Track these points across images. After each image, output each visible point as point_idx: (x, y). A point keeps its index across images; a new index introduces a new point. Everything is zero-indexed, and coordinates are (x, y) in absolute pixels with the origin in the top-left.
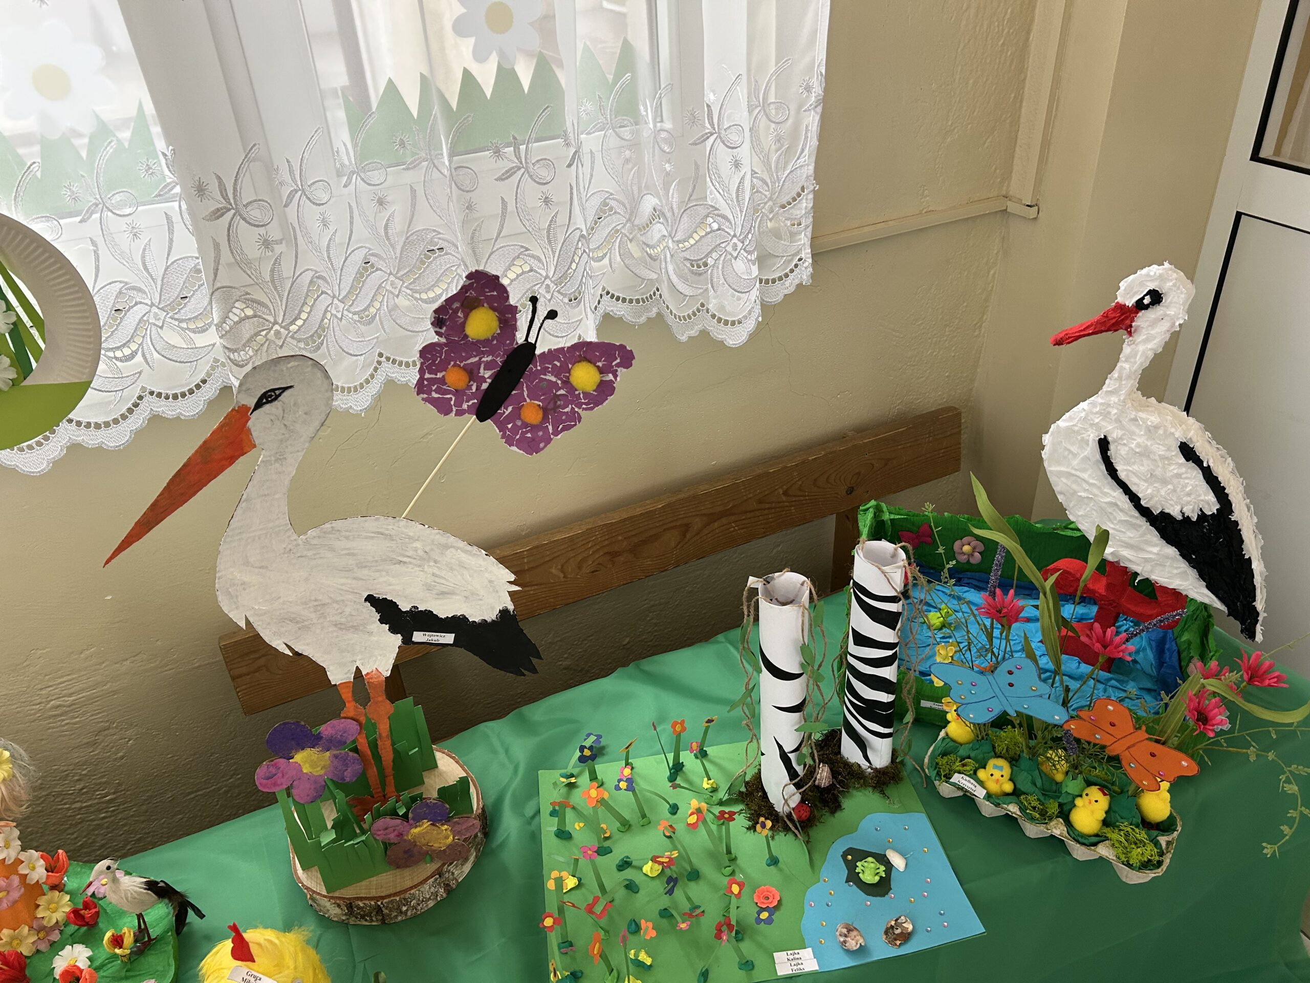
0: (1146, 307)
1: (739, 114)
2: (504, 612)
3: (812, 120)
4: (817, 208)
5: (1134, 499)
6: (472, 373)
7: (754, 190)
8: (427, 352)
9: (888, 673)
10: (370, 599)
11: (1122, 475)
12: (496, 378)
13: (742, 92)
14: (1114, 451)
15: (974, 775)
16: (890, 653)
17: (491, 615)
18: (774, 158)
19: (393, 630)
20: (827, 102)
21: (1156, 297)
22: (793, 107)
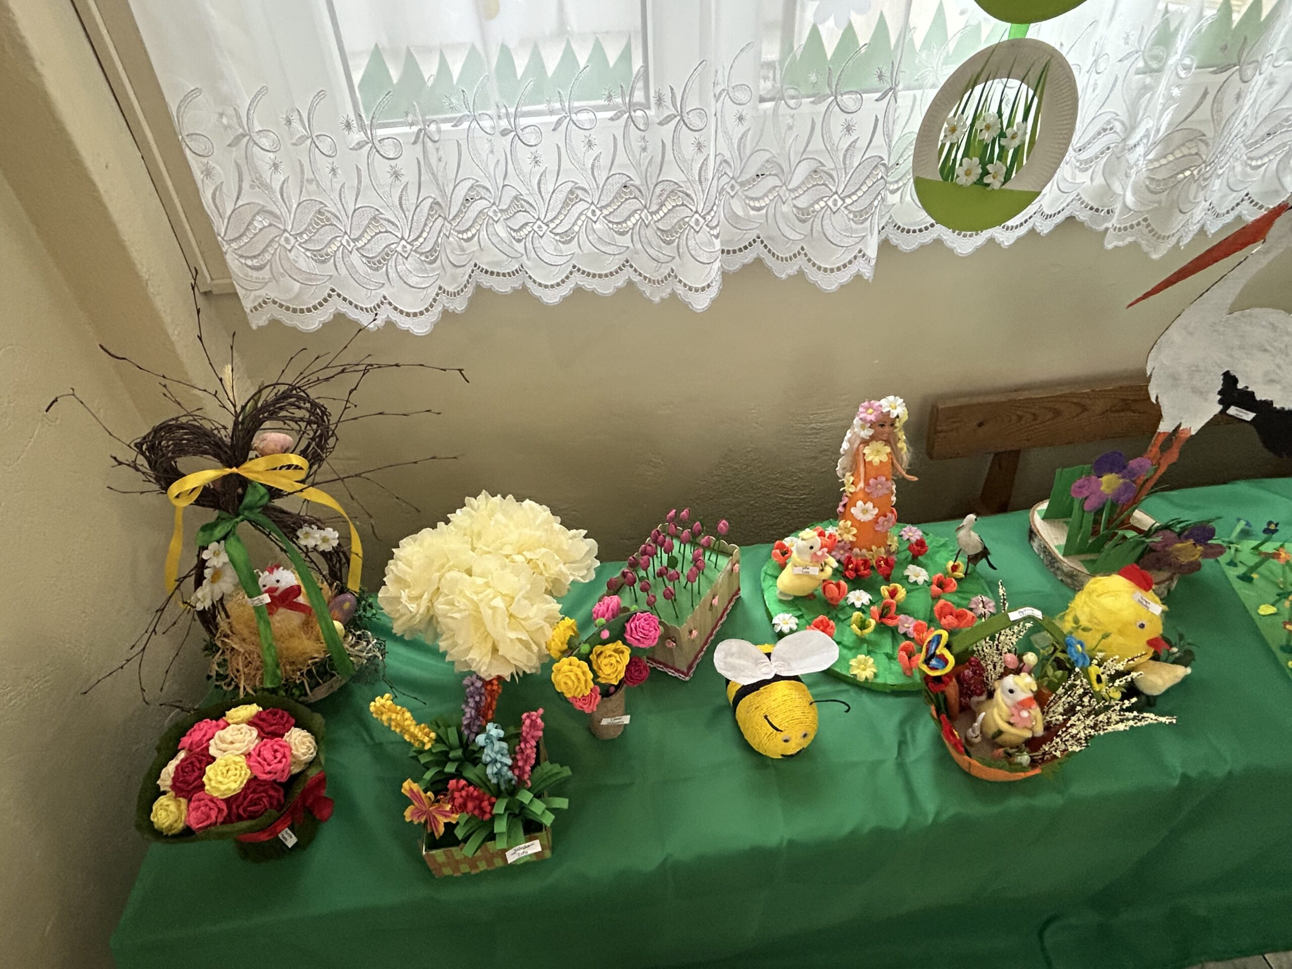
10: (1226, 374)
19: (1221, 401)
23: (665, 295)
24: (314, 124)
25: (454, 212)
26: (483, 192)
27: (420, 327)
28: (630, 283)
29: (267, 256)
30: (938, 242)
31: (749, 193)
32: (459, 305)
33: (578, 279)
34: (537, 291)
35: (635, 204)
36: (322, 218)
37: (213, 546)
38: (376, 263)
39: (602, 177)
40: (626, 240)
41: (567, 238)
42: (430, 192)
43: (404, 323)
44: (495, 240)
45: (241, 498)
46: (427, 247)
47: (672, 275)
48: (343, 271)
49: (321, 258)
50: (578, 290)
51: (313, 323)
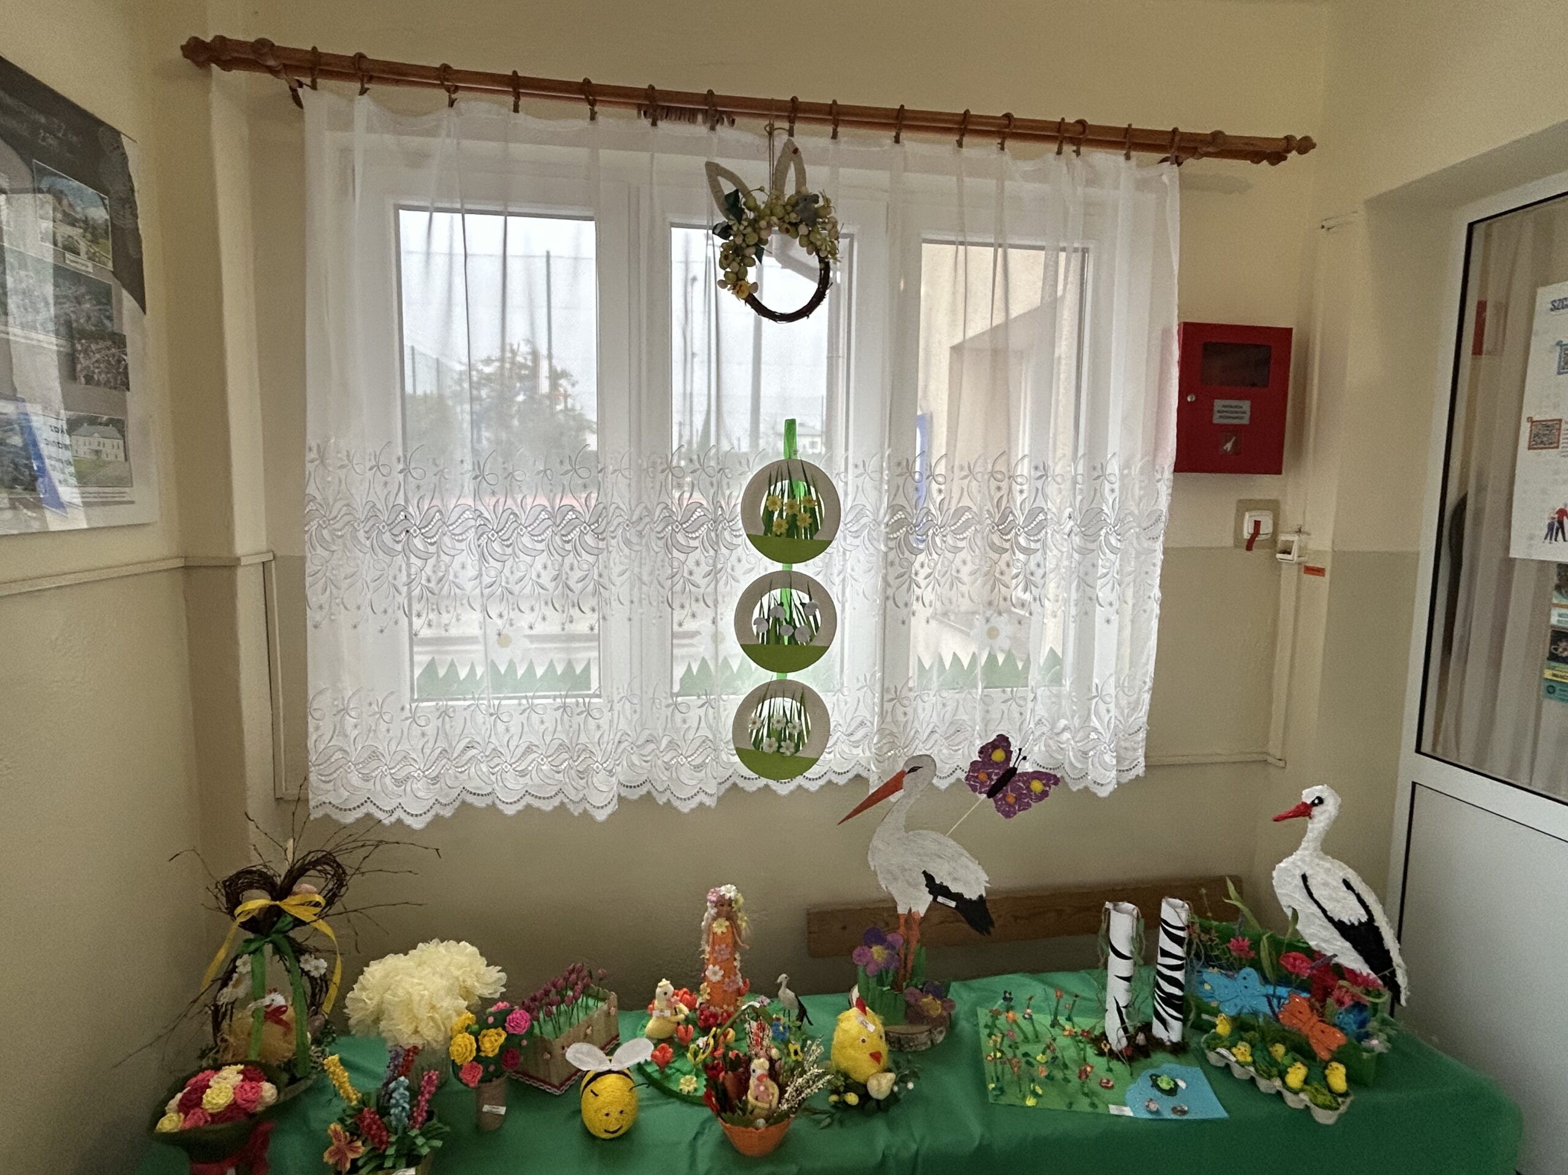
0: (1316, 805)
1: (1111, 689)
2: (981, 897)
3: (1147, 697)
4: (1148, 738)
5: (1324, 911)
6: (989, 776)
7: (1116, 726)
8: (974, 764)
9: (1178, 975)
10: (924, 873)
11: (1315, 896)
12: (998, 780)
13: (1112, 680)
14: (1310, 882)
15: (1229, 1049)
16: (1179, 962)
17: (974, 897)
18: (1126, 711)
19: (930, 892)
20: (1155, 691)
21: (1321, 801)
22: (1137, 690)
23: (581, 811)
24: (384, 707)
25: (455, 755)
26: (476, 745)
27: (417, 824)
28: (562, 803)
29: (335, 775)
30: (767, 786)
31: (642, 752)
32: (447, 813)
33: (528, 799)
34: (501, 806)
35: (565, 756)
36: (375, 755)
37: (246, 957)
38: (399, 783)
39: (548, 739)
40: (559, 777)
41: (523, 774)
42: (442, 744)
43: (409, 821)
44: (479, 773)
45: (275, 923)
46: (434, 775)
47: (584, 798)
48: (378, 787)
49: (366, 778)
50: (528, 807)
51: (350, 818)
